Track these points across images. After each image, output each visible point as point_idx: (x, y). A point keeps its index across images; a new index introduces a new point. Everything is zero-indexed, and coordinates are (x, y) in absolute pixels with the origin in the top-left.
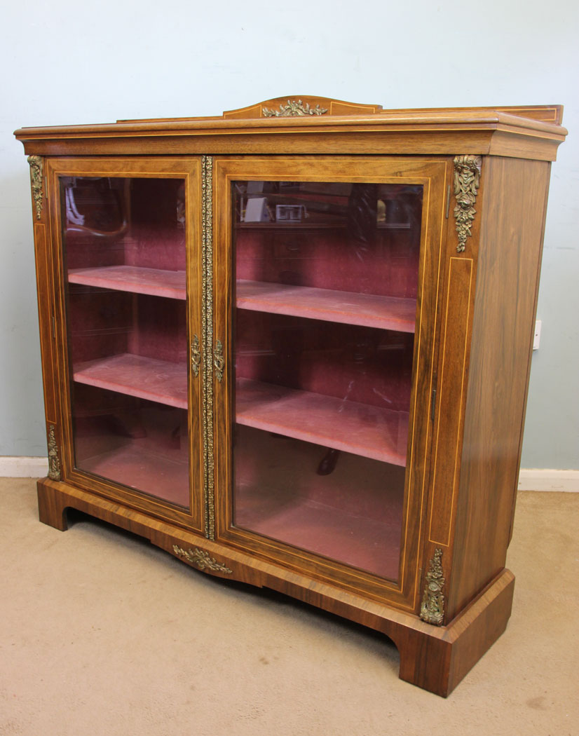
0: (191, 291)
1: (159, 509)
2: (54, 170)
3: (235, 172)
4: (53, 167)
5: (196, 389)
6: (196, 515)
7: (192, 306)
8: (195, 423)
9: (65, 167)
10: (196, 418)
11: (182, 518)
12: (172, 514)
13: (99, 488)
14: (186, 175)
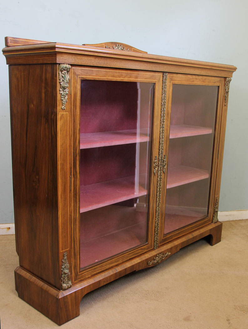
0: (155, 136)
1: (134, 253)
2: (77, 75)
3: (175, 80)
4: (77, 73)
5: (155, 182)
6: (150, 242)
7: (155, 143)
8: (153, 198)
9: (87, 73)
10: (154, 196)
11: (144, 249)
12: (140, 251)
13: (99, 269)
14: (156, 81)
